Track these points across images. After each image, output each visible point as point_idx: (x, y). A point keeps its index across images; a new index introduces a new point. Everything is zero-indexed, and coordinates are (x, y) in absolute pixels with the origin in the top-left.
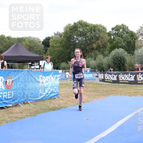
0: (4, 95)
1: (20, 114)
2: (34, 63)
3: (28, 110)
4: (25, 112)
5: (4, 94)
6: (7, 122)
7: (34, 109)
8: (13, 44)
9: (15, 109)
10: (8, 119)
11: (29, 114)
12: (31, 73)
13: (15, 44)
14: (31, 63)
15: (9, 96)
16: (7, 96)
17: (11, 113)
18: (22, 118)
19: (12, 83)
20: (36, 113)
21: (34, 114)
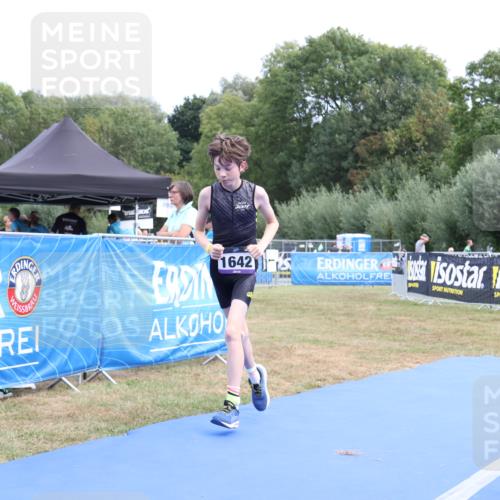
0: (4, 341)
1: (69, 423)
2: (133, 208)
3: (103, 408)
4: (88, 415)
5: (4, 335)
6: (11, 457)
7: (128, 404)
9: (46, 400)
10: (17, 444)
11: (103, 425)
12: (118, 251)
13: (56, 124)
14: (117, 208)
15: (24, 346)
16: (15, 346)
17: (30, 419)
18: (73, 440)
19: (37, 291)
20: (133, 421)
21: (126, 424)
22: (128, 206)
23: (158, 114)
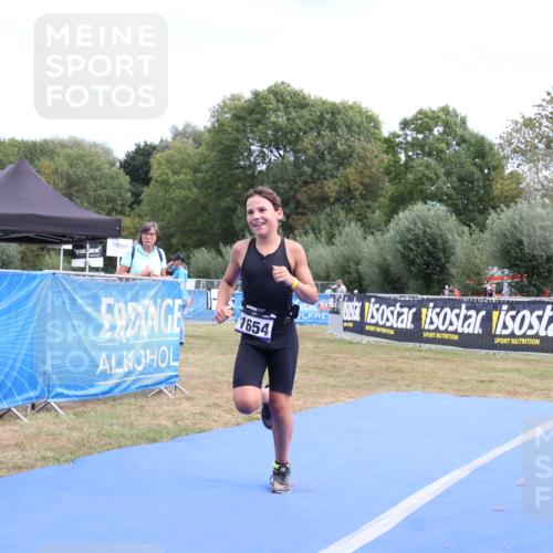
1: (16, 452)
2: (84, 247)
3: (50, 438)
4: (35, 445)
7: (75, 434)
11: (50, 454)
12: (69, 287)
13: (11, 166)
14: (69, 247)
18: (20, 468)
20: (79, 450)
21: (72, 453)
22: (79, 245)
23: (110, 159)
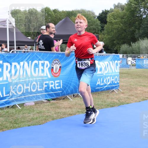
0: (51, 85)
1: (70, 110)
4: (75, 107)
5: (51, 83)
6: (53, 119)
8: (60, 19)
9: (63, 102)
10: (55, 115)
11: (80, 110)
13: (64, 19)
15: (57, 86)
16: (55, 86)
17: (58, 108)
18: (71, 115)
19: (60, 70)
23: (94, 16)
